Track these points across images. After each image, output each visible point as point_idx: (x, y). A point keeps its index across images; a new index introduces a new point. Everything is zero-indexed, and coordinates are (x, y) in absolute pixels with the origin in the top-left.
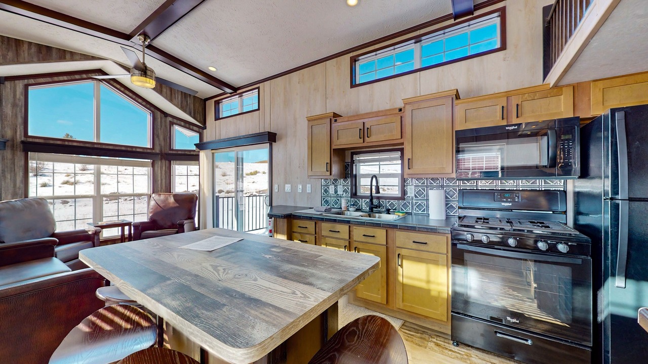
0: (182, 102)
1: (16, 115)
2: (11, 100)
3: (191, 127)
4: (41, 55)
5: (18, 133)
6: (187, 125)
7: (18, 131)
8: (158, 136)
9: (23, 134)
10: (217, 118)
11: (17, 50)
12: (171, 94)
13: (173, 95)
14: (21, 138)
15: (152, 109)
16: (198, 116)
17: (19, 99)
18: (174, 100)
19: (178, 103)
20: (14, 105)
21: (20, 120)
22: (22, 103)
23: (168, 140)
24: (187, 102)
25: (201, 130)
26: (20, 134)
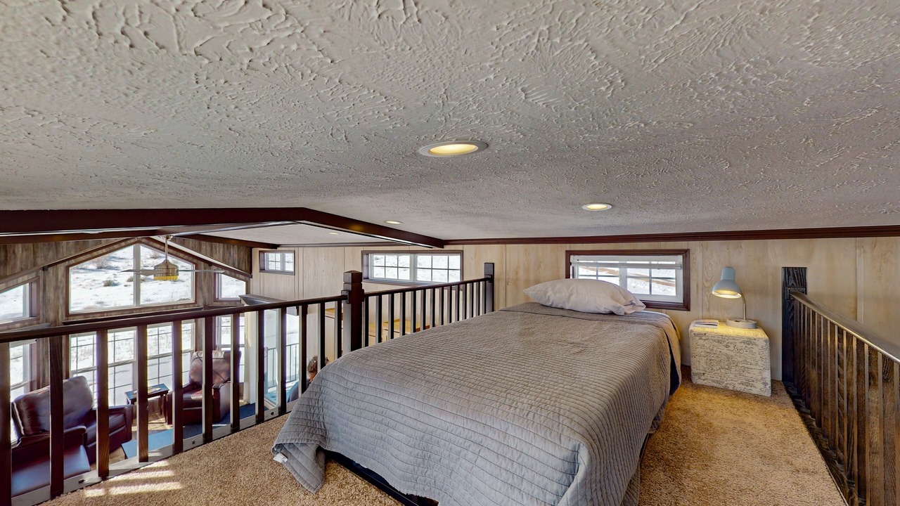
0: (224, 255)
1: (58, 298)
2: (53, 283)
3: (237, 275)
4: (78, 247)
5: (60, 314)
6: (232, 273)
7: (60, 311)
8: (201, 289)
9: (64, 314)
10: (262, 270)
11: (56, 248)
12: (212, 250)
13: (214, 250)
14: (62, 318)
15: (195, 261)
16: (244, 265)
17: (61, 282)
18: (215, 256)
19: (219, 257)
20: (57, 288)
21: (61, 301)
22: (63, 284)
23: (213, 290)
24: (230, 253)
25: (247, 278)
26: (62, 315)
